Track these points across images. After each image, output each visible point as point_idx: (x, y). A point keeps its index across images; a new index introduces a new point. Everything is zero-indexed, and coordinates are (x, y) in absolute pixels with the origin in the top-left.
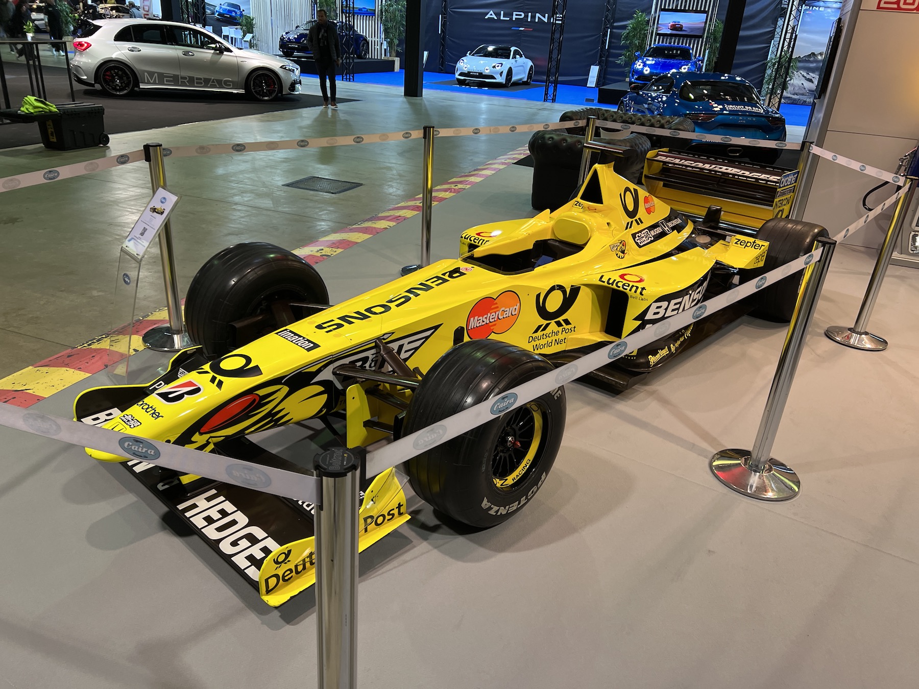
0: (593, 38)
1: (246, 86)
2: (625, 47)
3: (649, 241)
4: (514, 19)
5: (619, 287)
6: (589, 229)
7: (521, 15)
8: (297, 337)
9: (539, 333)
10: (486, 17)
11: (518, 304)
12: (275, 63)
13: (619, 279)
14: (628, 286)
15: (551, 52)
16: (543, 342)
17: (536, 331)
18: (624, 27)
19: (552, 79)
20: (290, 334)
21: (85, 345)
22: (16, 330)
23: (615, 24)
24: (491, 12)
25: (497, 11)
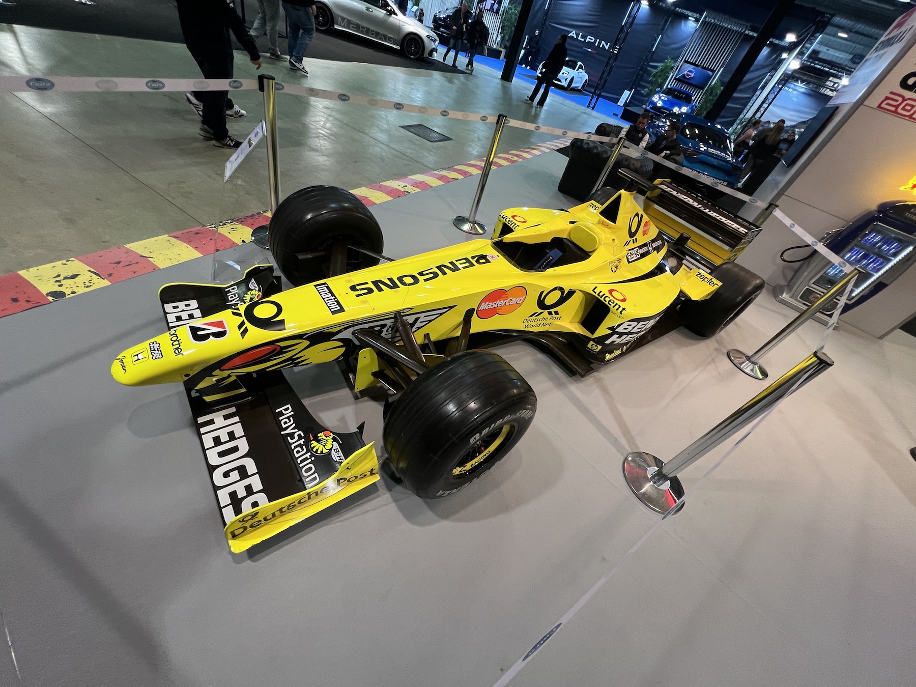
0: (632, 70)
1: (402, 45)
2: (651, 83)
3: (637, 258)
4: (587, 41)
5: (606, 301)
6: (598, 241)
7: (592, 39)
8: (330, 295)
9: (534, 317)
10: (569, 35)
11: (524, 297)
12: (423, 31)
13: (607, 294)
14: (613, 303)
15: (604, 72)
16: (534, 323)
17: (531, 316)
18: (656, 67)
19: (598, 92)
20: (326, 289)
21: (213, 226)
22: (171, 200)
23: (651, 64)
24: (574, 32)
25: (578, 32)
